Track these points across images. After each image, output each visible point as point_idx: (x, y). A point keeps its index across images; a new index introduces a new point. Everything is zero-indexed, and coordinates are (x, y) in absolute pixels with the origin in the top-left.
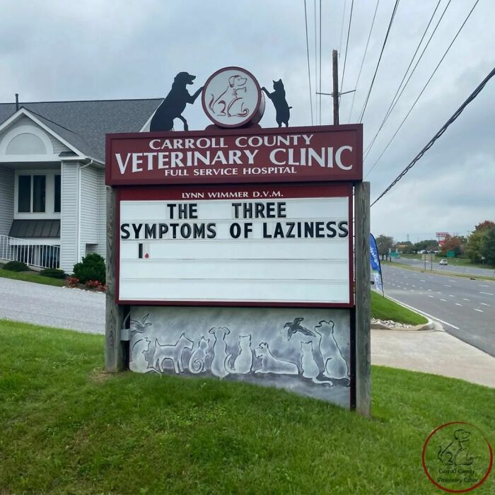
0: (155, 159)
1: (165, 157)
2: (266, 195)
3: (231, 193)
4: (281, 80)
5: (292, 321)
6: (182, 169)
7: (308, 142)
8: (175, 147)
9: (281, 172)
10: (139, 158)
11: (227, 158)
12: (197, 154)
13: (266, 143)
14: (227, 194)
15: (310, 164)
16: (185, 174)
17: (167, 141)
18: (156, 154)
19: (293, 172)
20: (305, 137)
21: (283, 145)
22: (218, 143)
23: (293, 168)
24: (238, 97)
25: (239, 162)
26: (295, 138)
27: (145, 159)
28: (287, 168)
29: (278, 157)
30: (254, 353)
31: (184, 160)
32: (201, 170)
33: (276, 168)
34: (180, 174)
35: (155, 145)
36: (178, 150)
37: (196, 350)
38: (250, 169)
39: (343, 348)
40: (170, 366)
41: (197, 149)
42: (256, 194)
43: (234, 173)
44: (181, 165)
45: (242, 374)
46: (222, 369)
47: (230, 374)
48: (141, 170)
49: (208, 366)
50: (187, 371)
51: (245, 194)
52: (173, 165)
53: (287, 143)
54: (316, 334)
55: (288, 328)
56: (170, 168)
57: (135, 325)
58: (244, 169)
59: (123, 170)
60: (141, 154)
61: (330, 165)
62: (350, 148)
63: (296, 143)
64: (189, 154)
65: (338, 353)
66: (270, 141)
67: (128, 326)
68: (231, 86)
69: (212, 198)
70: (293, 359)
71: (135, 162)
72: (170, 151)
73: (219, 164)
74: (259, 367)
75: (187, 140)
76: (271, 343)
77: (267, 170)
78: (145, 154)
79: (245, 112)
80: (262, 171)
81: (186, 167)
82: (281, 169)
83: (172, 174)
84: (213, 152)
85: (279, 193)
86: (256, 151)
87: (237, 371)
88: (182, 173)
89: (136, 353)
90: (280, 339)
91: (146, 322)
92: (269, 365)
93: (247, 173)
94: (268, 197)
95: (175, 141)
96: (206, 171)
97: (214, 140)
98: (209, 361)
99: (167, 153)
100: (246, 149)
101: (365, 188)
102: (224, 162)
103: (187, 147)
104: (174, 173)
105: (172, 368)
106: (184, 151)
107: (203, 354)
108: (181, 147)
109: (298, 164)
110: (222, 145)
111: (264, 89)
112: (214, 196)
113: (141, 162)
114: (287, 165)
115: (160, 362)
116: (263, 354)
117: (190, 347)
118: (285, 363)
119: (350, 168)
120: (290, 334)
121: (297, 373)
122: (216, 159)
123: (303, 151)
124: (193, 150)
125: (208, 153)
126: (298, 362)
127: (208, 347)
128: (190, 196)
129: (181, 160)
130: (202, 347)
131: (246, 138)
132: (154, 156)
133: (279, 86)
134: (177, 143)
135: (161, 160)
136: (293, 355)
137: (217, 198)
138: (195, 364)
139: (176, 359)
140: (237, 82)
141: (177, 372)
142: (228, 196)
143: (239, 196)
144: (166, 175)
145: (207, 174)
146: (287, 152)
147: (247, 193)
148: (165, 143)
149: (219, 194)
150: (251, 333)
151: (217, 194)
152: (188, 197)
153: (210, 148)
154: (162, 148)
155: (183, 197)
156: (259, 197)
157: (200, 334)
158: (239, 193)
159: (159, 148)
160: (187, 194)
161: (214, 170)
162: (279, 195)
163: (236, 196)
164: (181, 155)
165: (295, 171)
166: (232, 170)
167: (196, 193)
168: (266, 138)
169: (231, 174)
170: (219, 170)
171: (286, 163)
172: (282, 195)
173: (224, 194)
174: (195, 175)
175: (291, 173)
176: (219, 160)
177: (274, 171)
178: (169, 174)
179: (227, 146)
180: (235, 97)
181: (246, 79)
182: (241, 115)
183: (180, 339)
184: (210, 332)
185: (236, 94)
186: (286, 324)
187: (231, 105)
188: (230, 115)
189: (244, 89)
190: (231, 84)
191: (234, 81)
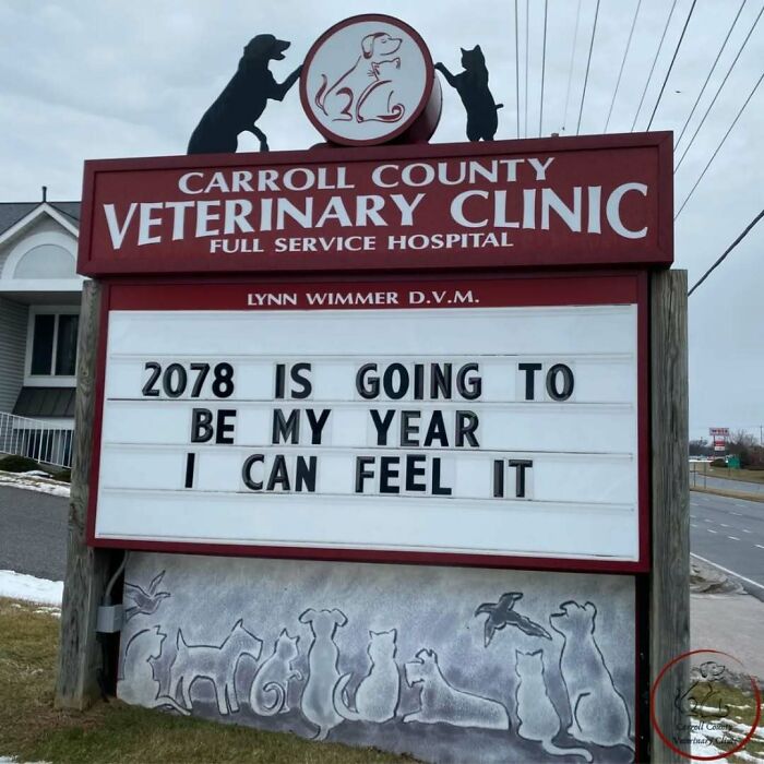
0: (191, 215)
1: (211, 210)
2: (439, 301)
3: (359, 295)
4: (478, 48)
5: (495, 600)
6: (249, 237)
7: (541, 176)
8: (236, 189)
9: (476, 244)
10: (154, 214)
11: (352, 213)
12: (285, 205)
13: (443, 179)
14: (350, 296)
15: (545, 225)
16: (256, 249)
17: (219, 176)
18: (191, 204)
19: (504, 243)
20: (534, 162)
21: (481, 182)
22: (332, 179)
23: (504, 235)
24: (382, 78)
25: (379, 221)
26: (512, 165)
27: (168, 215)
28: (492, 235)
29: (471, 209)
31: (254, 218)
32: (292, 241)
33: (465, 237)
34: (244, 249)
35: (191, 184)
36: (242, 194)
37: (269, 660)
38: (403, 238)
39: (618, 672)
40: (208, 694)
41: (284, 193)
42: (417, 297)
43: (366, 247)
44: (246, 228)
46: (327, 707)
47: (345, 723)
48: (157, 240)
49: (293, 700)
51: (392, 297)
53: (493, 177)
54: (553, 632)
55: (485, 616)
56: (222, 236)
57: (133, 595)
58: (391, 239)
59: (117, 239)
60: (159, 206)
61: (594, 227)
62: (643, 189)
63: (512, 176)
64: (266, 204)
65: (606, 682)
66: (453, 175)
67: (118, 598)
68: (367, 56)
69: (316, 306)
70: (495, 692)
71: (146, 223)
72: (224, 197)
73: (333, 228)
74: (414, 706)
75: (262, 174)
76: (443, 650)
77: (444, 240)
78: (169, 205)
79: (396, 112)
80: (431, 243)
81: (258, 233)
82: (476, 237)
83: (225, 249)
84: (321, 199)
85: (469, 294)
86: (420, 197)
87: (362, 716)
88: (250, 246)
89: (132, 661)
90: (465, 643)
91: (159, 589)
92: (439, 704)
93: (397, 246)
94: (444, 305)
95: (236, 175)
96: (302, 242)
97: (322, 172)
98: (296, 689)
99: (217, 203)
100: (395, 191)
101: (675, 284)
102: (345, 222)
103: (262, 188)
104: (231, 246)
106: (255, 198)
107: (283, 670)
108: (248, 188)
109: (516, 225)
110: (341, 184)
112: (321, 302)
113: (158, 222)
115: (186, 684)
116: (425, 677)
117: (256, 653)
118: (476, 700)
119: (642, 234)
120: (489, 630)
121: (503, 726)
122: (326, 215)
123: (529, 196)
124: (274, 196)
125: (309, 201)
126: (509, 700)
127: (295, 654)
128: (265, 301)
129: (248, 218)
130: (282, 655)
131: (397, 167)
132: (187, 209)
133: (474, 59)
134: (241, 181)
135: (203, 217)
137: (326, 306)
138: (264, 694)
139: (222, 680)
140: (380, 48)
141: (224, 710)
142: (351, 302)
143: (378, 302)
144: (213, 250)
145: (305, 249)
146: (492, 197)
147: (395, 295)
148: (213, 180)
149: (331, 295)
150: (397, 627)
151: (327, 296)
152: (261, 303)
153: (314, 191)
154: (207, 191)
155: (250, 303)
156: (424, 305)
157: (277, 624)
158: (378, 295)
159: (201, 191)
160: (258, 296)
161: (322, 240)
162: (471, 300)
163: (371, 302)
164: (247, 206)
165: (508, 242)
166: (363, 240)
167: (280, 295)
168: (443, 167)
169: (359, 249)
170: (333, 239)
171: (488, 224)
172: (477, 301)
173: (344, 296)
174: (277, 250)
175: (501, 247)
176: (333, 216)
177: (460, 241)
178: (219, 250)
179: (352, 186)
180: (374, 78)
181: (401, 41)
182: (387, 119)
183: (234, 633)
184: (300, 619)
185: (376, 72)
186: (481, 607)
187: (366, 97)
188: (362, 118)
189: (395, 63)
190: (367, 51)
191: (372, 45)
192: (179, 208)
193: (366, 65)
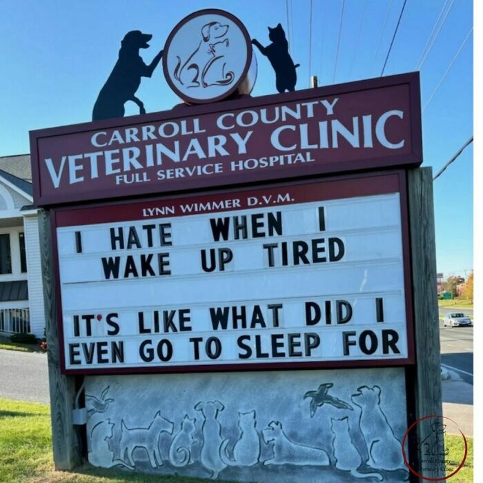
0: (101, 161)
1: (114, 156)
2: (267, 202)
3: (214, 204)
5: (316, 389)
6: (140, 172)
7: (330, 112)
8: (128, 140)
9: (290, 162)
10: (78, 162)
11: (206, 150)
12: (161, 148)
13: (264, 120)
14: (208, 205)
15: (335, 145)
16: (145, 179)
17: (116, 133)
18: (100, 153)
19: (308, 159)
20: (325, 103)
21: (291, 120)
22: (190, 127)
23: (308, 154)
24: (217, 55)
25: (224, 153)
26: (310, 106)
27: (87, 162)
28: (300, 155)
29: (284, 139)
30: (261, 436)
31: (142, 159)
32: (168, 171)
33: (282, 157)
34: (138, 180)
35: (99, 140)
36: (133, 144)
37: (178, 434)
38: (241, 162)
39: (396, 426)
40: (144, 456)
41: (160, 140)
42: (253, 201)
43: (217, 171)
44: (138, 166)
45: (246, 467)
46: (217, 459)
47: (228, 468)
48: (82, 179)
49: (196, 457)
50: (167, 464)
51: (236, 203)
52: (127, 168)
53: (297, 116)
54: (354, 406)
55: (309, 399)
56: (122, 173)
57: (92, 401)
58: (233, 163)
59: (56, 182)
60: (80, 157)
61: (368, 143)
62: (400, 114)
63: (310, 114)
64: (149, 148)
65: (389, 433)
66: (270, 116)
67: (82, 404)
68: (206, 40)
69: (187, 213)
70: (319, 444)
71: (73, 169)
72: (121, 147)
73: (194, 160)
74: (269, 455)
75: (144, 129)
76: (285, 421)
77: (268, 161)
78: (86, 155)
79: (229, 77)
80: (260, 164)
81: (145, 169)
82: (290, 157)
83: (126, 181)
84: (184, 142)
85: (287, 196)
86: (249, 133)
87: (238, 463)
88: (141, 177)
89: (96, 440)
90: (298, 416)
91: (107, 397)
92: (285, 453)
93: (237, 168)
94: (271, 204)
95: (127, 131)
96: (174, 172)
97: (184, 123)
98: (197, 450)
99: (117, 151)
100: (233, 131)
101: (424, 177)
102: (201, 155)
103: (145, 138)
104: (129, 179)
105: (147, 460)
106: (141, 145)
107: (188, 439)
108: (136, 139)
109: (315, 146)
110: (197, 130)
111: (255, 42)
112: (190, 210)
113: (81, 167)
114: (298, 150)
115: (130, 452)
116: (276, 438)
117: (170, 430)
118: (308, 449)
119: (401, 145)
120: (313, 408)
121: (327, 463)
122: (188, 152)
123: (323, 126)
124: (153, 143)
125: (177, 144)
126: (329, 448)
127: (194, 429)
128: (154, 212)
129: (138, 159)
130: (186, 430)
132: (98, 157)
133: (277, 34)
134: (131, 134)
135: (109, 162)
136: (320, 437)
137: (193, 212)
138: (177, 454)
139: (151, 448)
140: (214, 33)
141: (154, 465)
142: (209, 208)
143: (227, 206)
144: (118, 183)
145: (177, 176)
146: (298, 129)
147: (238, 201)
148: (113, 136)
149: (196, 205)
150: (255, 409)
151: (194, 206)
152: (152, 214)
153: (179, 137)
154: (110, 144)
155: (145, 215)
156: (257, 206)
157: (181, 412)
158: (226, 202)
159: (106, 144)
160: (149, 210)
161: (187, 169)
162: (288, 200)
163: (223, 207)
164: (137, 152)
165: (311, 158)
166: (214, 167)
167: (163, 208)
168: (263, 112)
169: (212, 172)
170: (195, 167)
171: (297, 148)
172: (293, 200)
173: (205, 205)
174: (159, 179)
175: (306, 162)
176: (193, 152)
177: (279, 161)
178: (122, 182)
179: (204, 131)
180: (211, 56)
181: (228, 26)
182: (223, 83)
183: (155, 420)
184: (195, 408)
185: (213, 51)
186: (307, 393)
187: (207, 70)
188: (206, 84)
189: (225, 43)
190: (206, 36)
191: (209, 32)
192: (93, 157)
193: (206, 46)
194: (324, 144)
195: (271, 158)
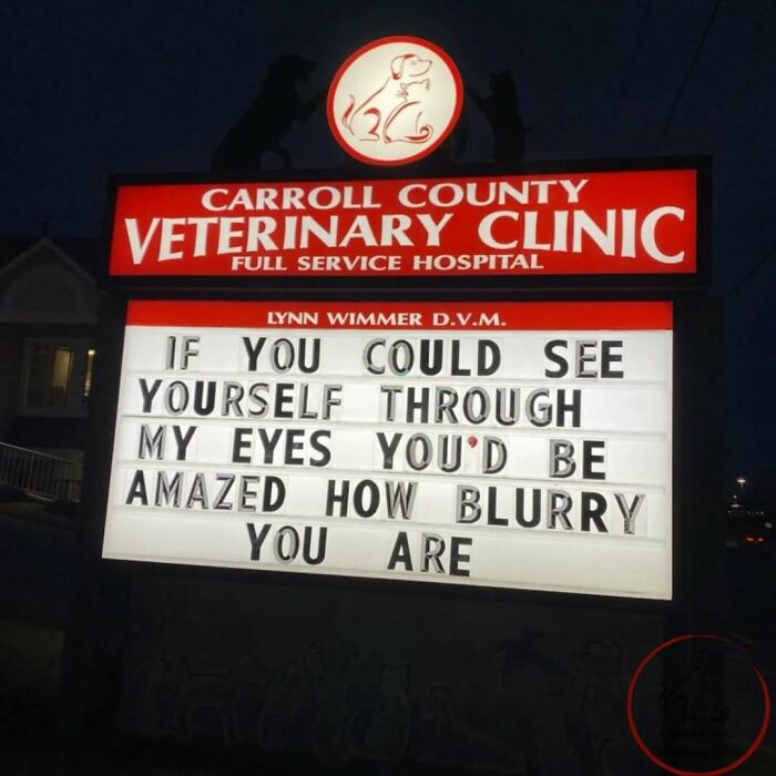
0: (214, 232)
1: (235, 227)
2: (463, 322)
3: (381, 316)
6: (273, 255)
7: (573, 198)
9: (505, 265)
10: (177, 229)
11: (377, 229)
12: (309, 223)
13: (472, 200)
14: (372, 317)
15: (577, 248)
16: (279, 267)
17: (243, 192)
18: (214, 220)
19: (534, 265)
20: (567, 184)
21: (512, 203)
22: (358, 198)
23: (534, 257)
24: (410, 99)
25: (405, 241)
26: (543, 187)
27: (190, 232)
28: (521, 257)
31: (278, 236)
32: (316, 259)
33: (493, 258)
34: (266, 267)
35: (216, 200)
36: (266, 212)
38: (429, 258)
41: (310, 211)
42: (441, 319)
43: (391, 267)
44: (270, 245)
48: (179, 255)
51: (415, 318)
52: (252, 246)
53: (523, 198)
56: (244, 253)
58: (417, 259)
59: (138, 253)
60: (181, 221)
61: (629, 250)
62: (680, 213)
63: (543, 198)
64: (291, 222)
66: (482, 194)
68: (396, 77)
69: (337, 326)
71: (168, 238)
72: (248, 214)
73: (357, 247)
75: (287, 192)
77: (472, 260)
79: (424, 133)
80: (458, 264)
81: (281, 252)
82: (505, 258)
83: (248, 267)
84: (347, 218)
85: (496, 317)
86: (447, 217)
88: (273, 263)
93: (423, 266)
94: (469, 327)
95: (260, 192)
96: (325, 261)
97: (348, 191)
99: (240, 220)
100: (422, 211)
102: (370, 241)
103: (286, 206)
104: (254, 263)
106: (280, 216)
108: (273, 206)
109: (546, 247)
110: (367, 203)
112: (342, 322)
113: (180, 237)
114: (519, 250)
119: (679, 258)
122: (351, 234)
123: (561, 218)
124: (299, 214)
125: (334, 220)
128: (286, 319)
129: (271, 236)
131: (424, 187)
132: (210, 226)
134: (265, 198)
135: (225, 235)
137: (347, 326)
140: (409, 69)
142: (373, 323)
143: (400, 323)
144: (235, 267)
145: (329, 268)
146: (522, 218)
147: (419, 316)
148: (237, 197)
149: (352, 315)
151: (349, 317)
153: (339, 210)
154: (231, 208)
155: (270, 321)
156: (448, 327)
158: (400, 316)
159: (224, 208)
160: (278, 314)
161: (346, 259)
162: (497, 323)
163: (393, 323)
164: (271, 224)
165: (538, 264)
166: (387, 261)
167: (301, 314)
168: (472, 188)
169: (384, 268)
170: (358, 258)
171: (518, 245)
172: (504, 324)
173: (366, 317)
174: (300, 268)
175: (530, 269)
176: (358, 235)
177: (488, 262)
178: (242, 267)
179: (378, 206)
180: (402, 99)
181: (431, 62)
182: (415, 139)
185: (405, 94)
187: (394, 117)
188: (389, 139)
189: (424, 85)
190: (396, 72)
191: (402, 67)
193: (395, 86)
194: (560, 244)
195: (477, 258)
